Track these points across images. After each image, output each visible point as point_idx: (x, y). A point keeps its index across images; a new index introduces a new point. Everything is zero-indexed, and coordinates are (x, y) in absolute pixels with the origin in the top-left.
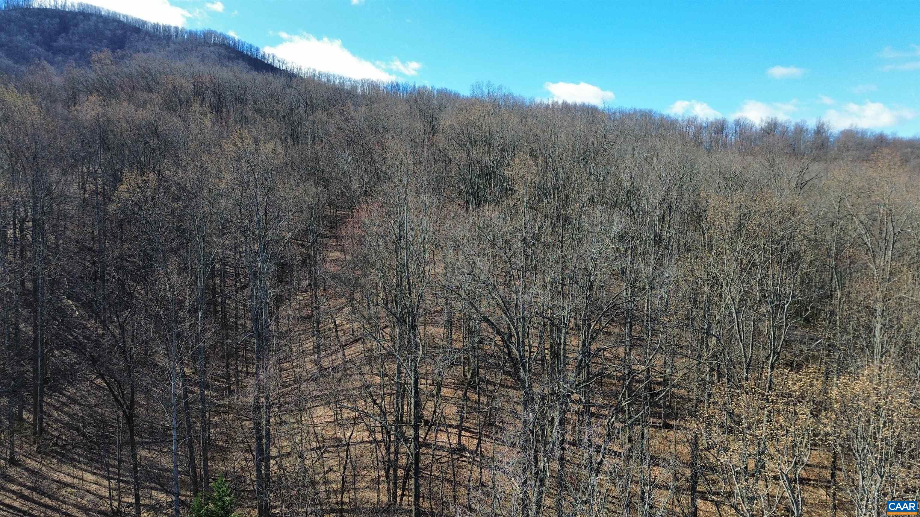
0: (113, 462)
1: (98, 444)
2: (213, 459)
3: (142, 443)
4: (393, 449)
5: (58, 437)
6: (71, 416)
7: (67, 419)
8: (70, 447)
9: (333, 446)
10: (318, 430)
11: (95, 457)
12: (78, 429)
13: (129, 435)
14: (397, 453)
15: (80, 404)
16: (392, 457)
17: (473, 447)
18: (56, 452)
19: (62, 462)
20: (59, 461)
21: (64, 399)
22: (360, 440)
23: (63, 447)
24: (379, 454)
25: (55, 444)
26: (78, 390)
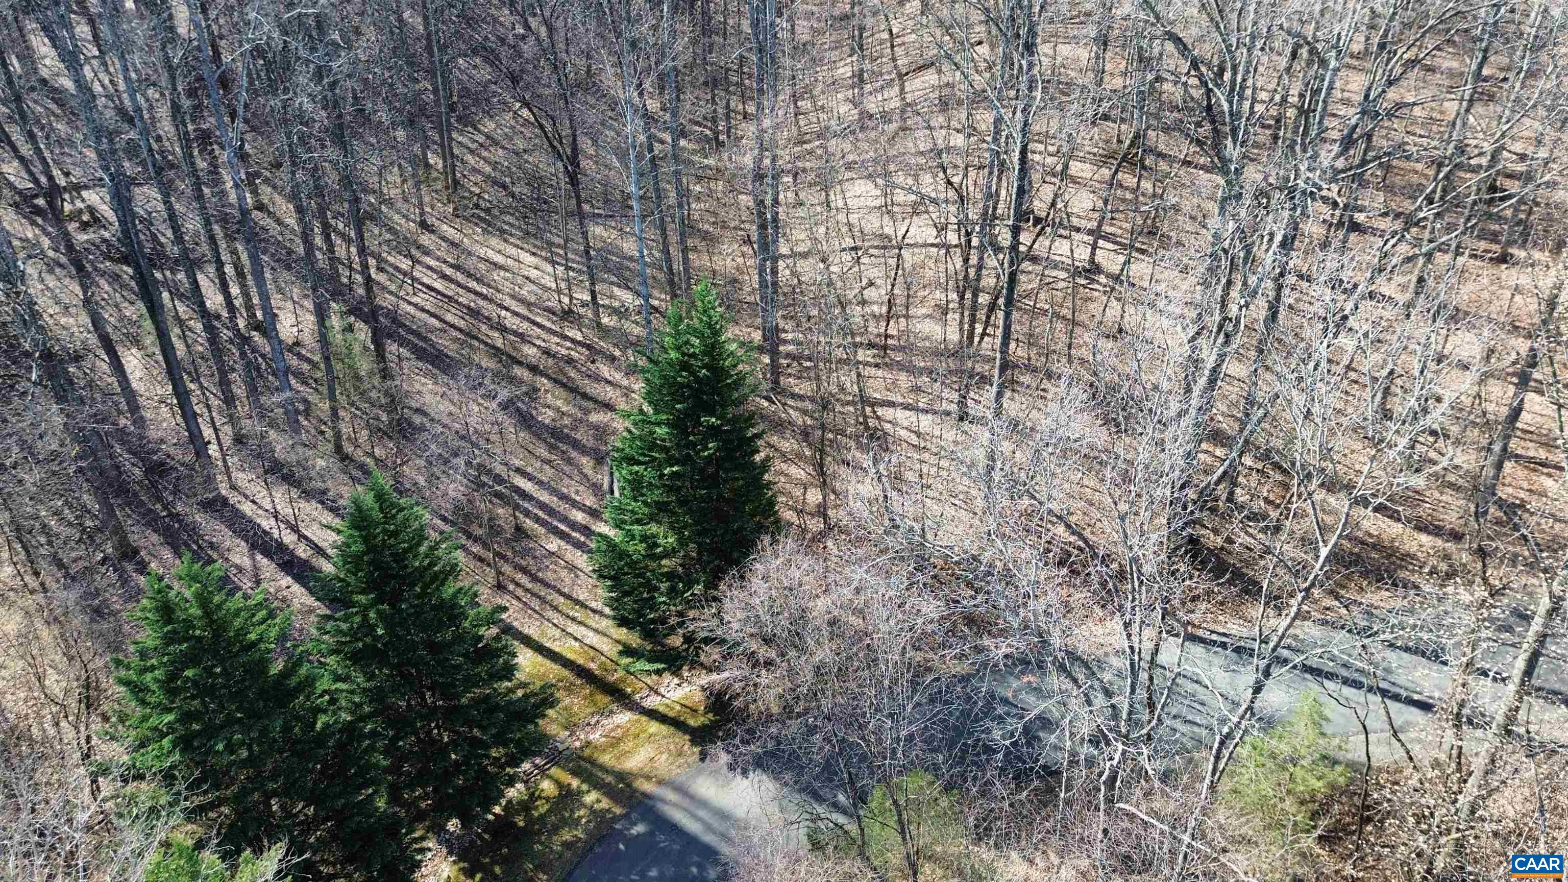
0: (557, 240)
1: (534, 211)
2: (695, 249)
3: (594, 215)
4: (974, 260)
5: (479, 195)
6: (495, 165)
7: (488, 169)
8: (496, 212)
9: (876, 247)
10: (853, 218)
11: (532, 229)
12: (504, 187)
13: (574, 201)
14: (980, 268)
15: (503, 147)
16: (972, 272)
17: (1115, 269)
18: (479, 217)
19: (489, 233)
20: (484, 230)
21: (481, 139)
22: (921, 241)
23: (488, 211)
24: (950, 266)
25: (477, 206)
26: (499, 125)
